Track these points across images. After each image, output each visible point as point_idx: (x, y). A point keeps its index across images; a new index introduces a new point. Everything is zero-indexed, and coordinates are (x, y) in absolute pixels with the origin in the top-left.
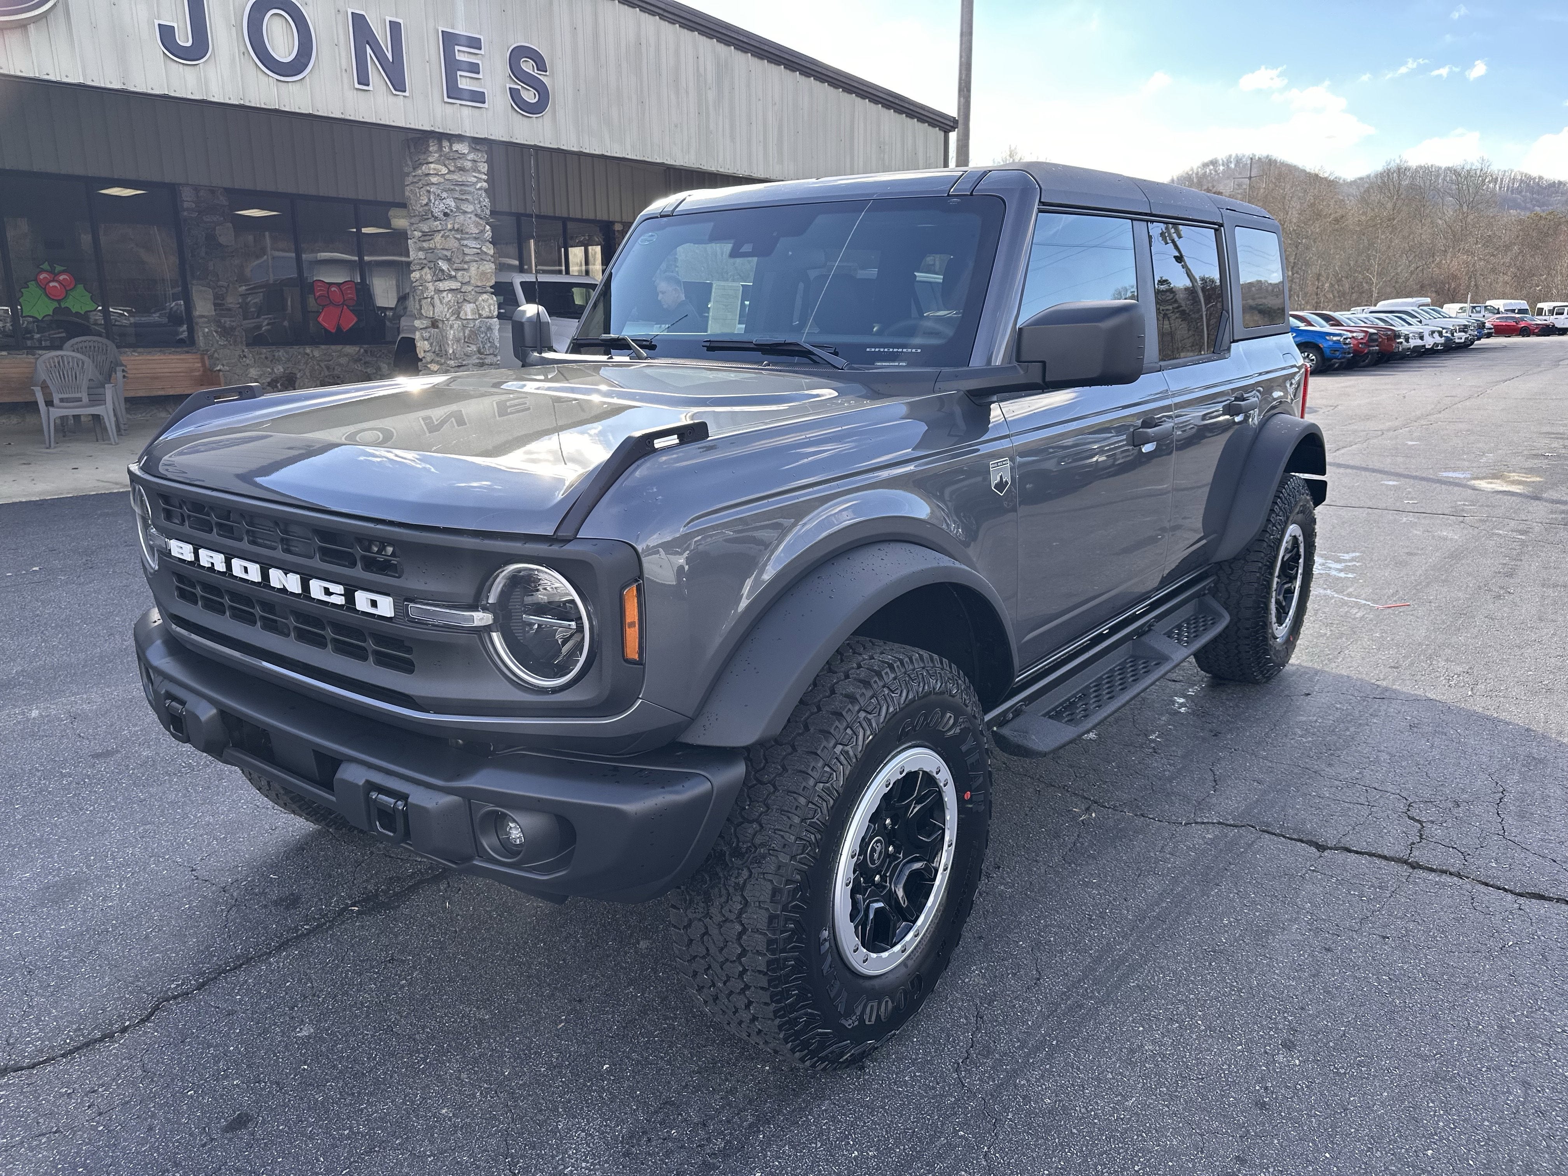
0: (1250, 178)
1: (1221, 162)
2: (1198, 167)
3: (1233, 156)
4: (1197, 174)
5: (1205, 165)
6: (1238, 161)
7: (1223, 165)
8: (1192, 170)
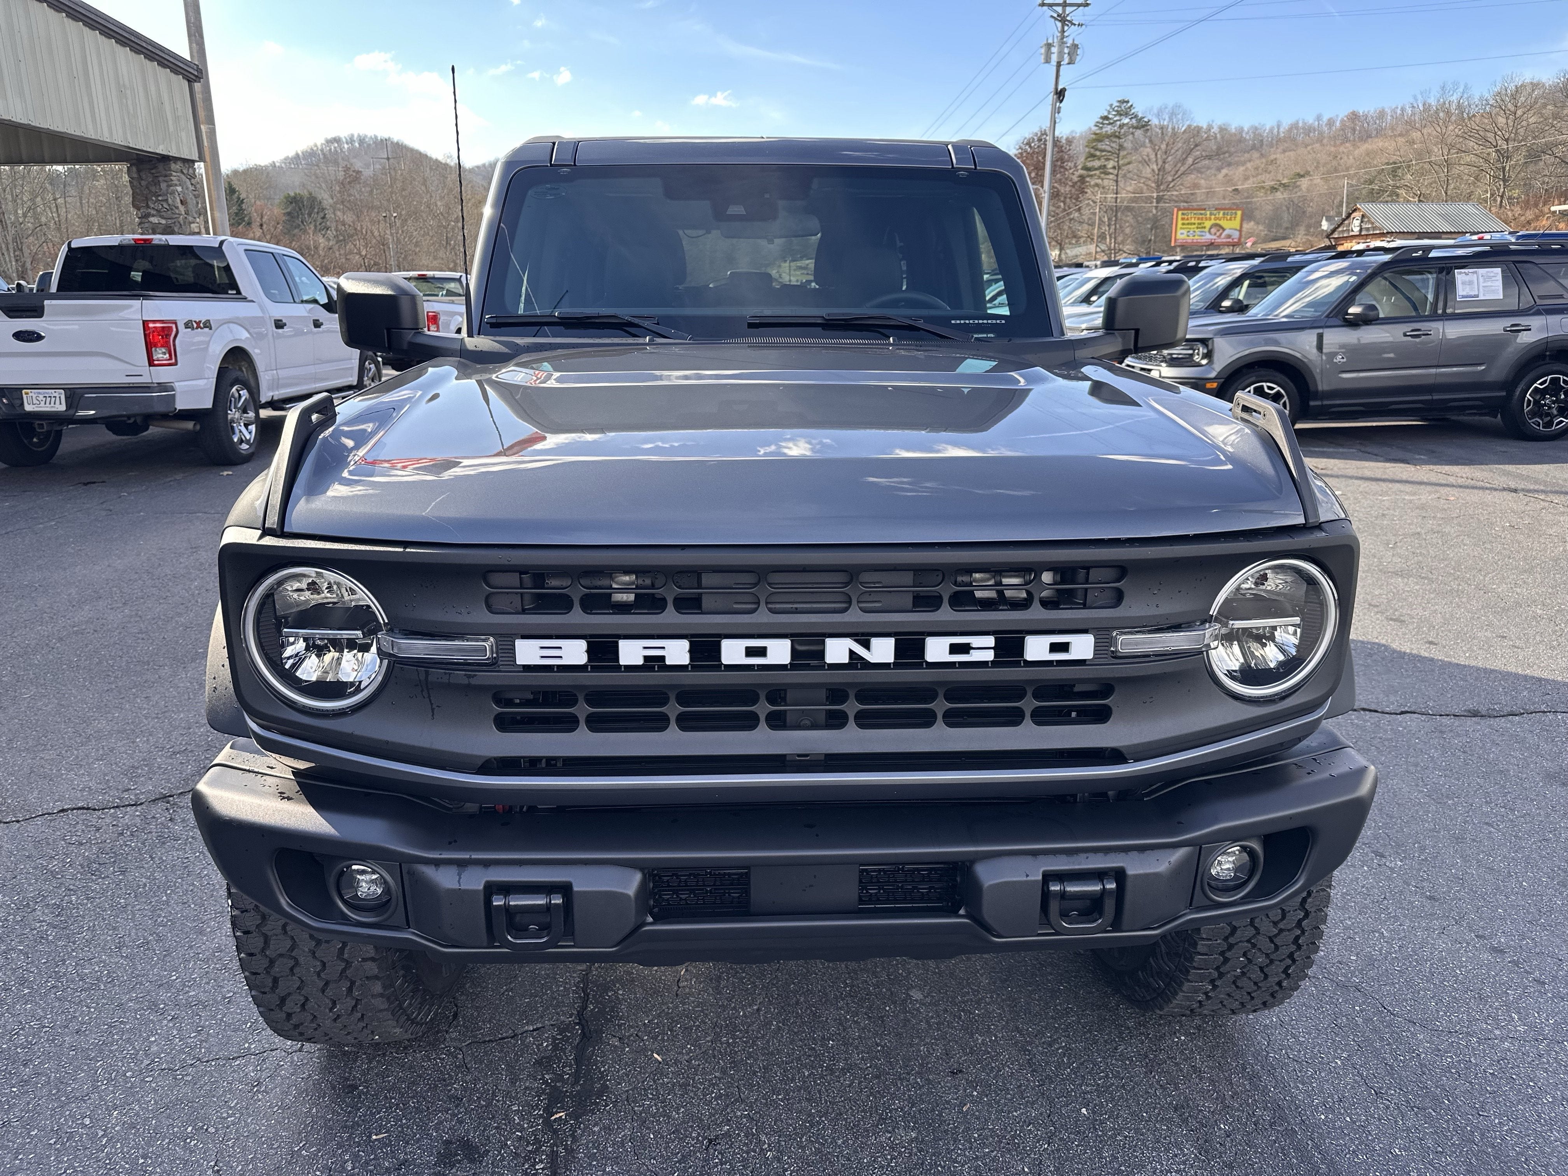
0: (388, 159)
1: (344, 140)
2: (322, 144)
3: (356, 136)
4: (322, 150)
5: (329, 142)
6: (362, 141)
7: (347, 143)
8: (316, 146)
